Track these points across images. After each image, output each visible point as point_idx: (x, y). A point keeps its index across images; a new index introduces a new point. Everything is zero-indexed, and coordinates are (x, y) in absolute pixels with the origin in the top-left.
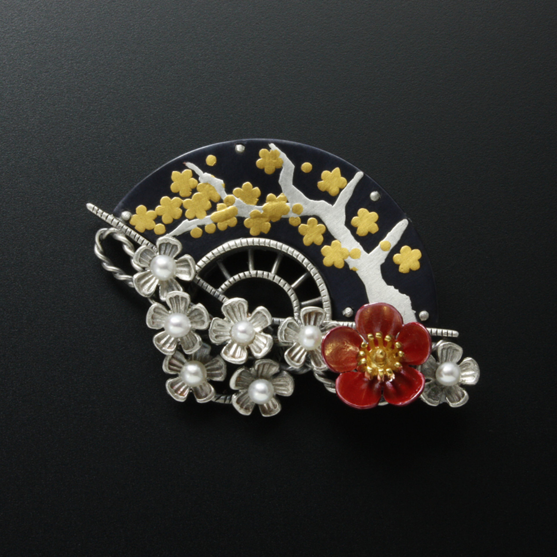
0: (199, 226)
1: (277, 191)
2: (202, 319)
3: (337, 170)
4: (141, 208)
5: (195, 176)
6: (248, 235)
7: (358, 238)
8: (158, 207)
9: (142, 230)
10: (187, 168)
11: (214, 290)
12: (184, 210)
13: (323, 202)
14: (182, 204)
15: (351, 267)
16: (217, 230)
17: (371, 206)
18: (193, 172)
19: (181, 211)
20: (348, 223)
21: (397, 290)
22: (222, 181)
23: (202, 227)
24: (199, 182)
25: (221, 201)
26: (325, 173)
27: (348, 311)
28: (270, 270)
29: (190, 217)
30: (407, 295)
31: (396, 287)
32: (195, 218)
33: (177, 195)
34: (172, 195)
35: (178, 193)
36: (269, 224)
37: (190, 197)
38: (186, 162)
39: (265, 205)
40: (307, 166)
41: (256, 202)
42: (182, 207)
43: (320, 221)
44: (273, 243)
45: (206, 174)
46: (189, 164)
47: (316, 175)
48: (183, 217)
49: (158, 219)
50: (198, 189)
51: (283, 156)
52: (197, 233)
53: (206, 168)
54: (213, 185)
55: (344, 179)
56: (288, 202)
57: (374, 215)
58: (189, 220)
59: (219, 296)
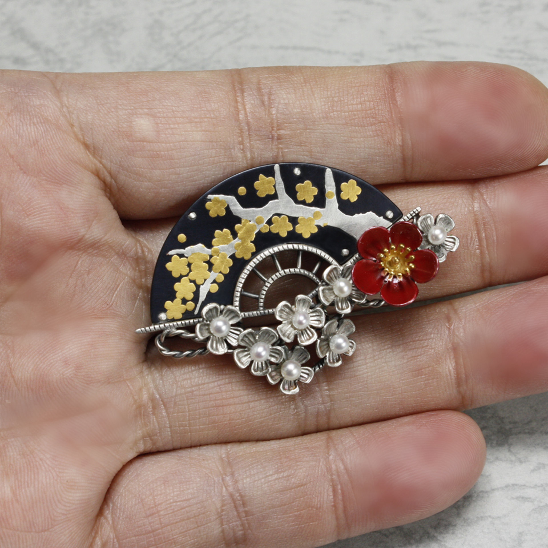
0: (212, 283)
1: (238, 220)
2: (271, 334)
3: (261, 176)
4: (168, 304)
5: (181, 256)
6: (248, 262)
7: (310, 205)
8: (177, 295)
9: (180, 316)
10: (172, 256)
11: (258, 312)
12: (194, 282)
13: (270, 202)
14: (189, 279)
15: (322, 225)
16: (225, 276)
17: (301, 179)
18: (178, 254)
19: (192, 284)
20: (297, 202)
21: (361, 214)
22: (200, 245)
23: (214, 282)
24: (187, 258)
25: (211, 256)
26: (257, 184)
27: (345, 252)
28: (278, 271)
29: (202, 283)
30: (369, 211)
31: (359, 213)
32: (205, 280)
33: (181, 276)
34: (179, 280)
35: (181, 275)
36: (252, 244)
37: (190, 271)
38: (168, 253)
39: (239, 235)
40: (242, 190)
41: (232, 239)
42: (191, 281)
43: (279, 215)
44: (267, 253)
45: (186, 249)
46: (171, 253)
47: (252, 191)
48: (198, 287)
49: (184, 301)
50: (191, 262)
51: (221, 197)
52: (215, 288)
53: (183, 246)
54: (197, 252)
55: (271, 178)
56: (250, 221)
57: (308, 183)
58: (203, 284)
59: (264, 313)
